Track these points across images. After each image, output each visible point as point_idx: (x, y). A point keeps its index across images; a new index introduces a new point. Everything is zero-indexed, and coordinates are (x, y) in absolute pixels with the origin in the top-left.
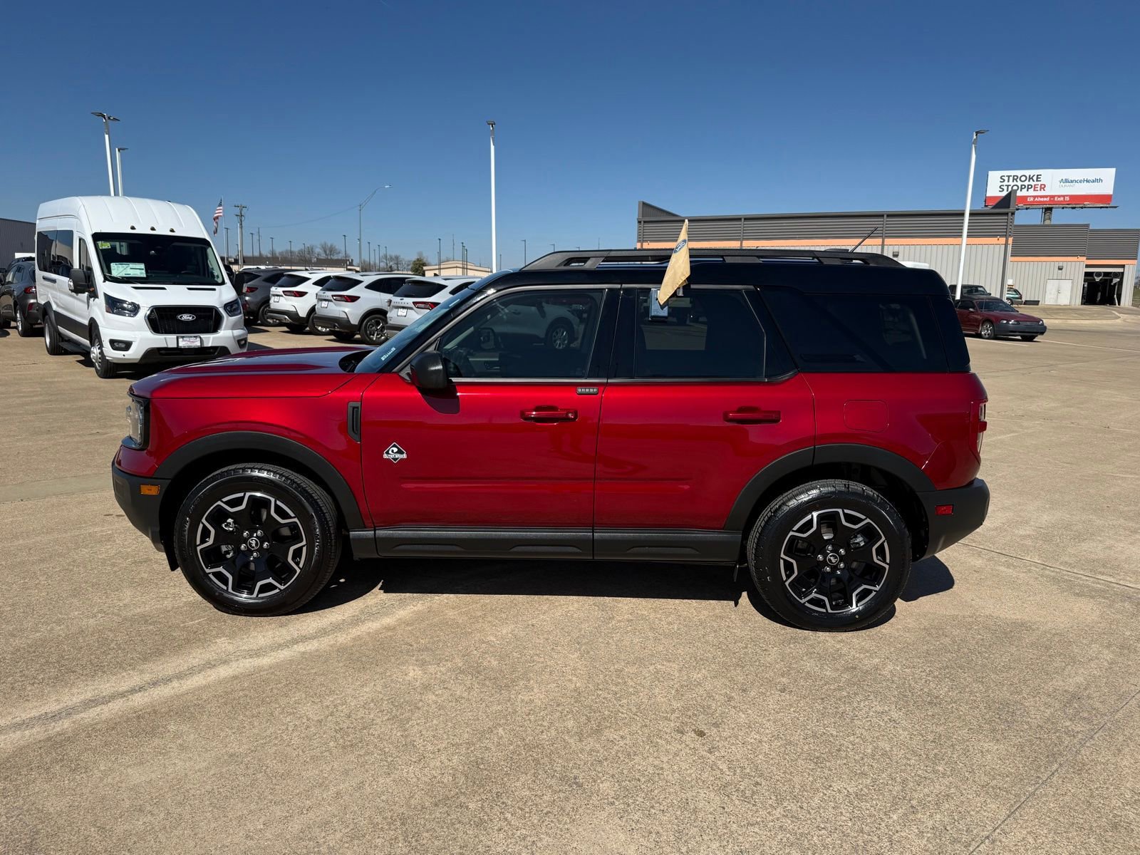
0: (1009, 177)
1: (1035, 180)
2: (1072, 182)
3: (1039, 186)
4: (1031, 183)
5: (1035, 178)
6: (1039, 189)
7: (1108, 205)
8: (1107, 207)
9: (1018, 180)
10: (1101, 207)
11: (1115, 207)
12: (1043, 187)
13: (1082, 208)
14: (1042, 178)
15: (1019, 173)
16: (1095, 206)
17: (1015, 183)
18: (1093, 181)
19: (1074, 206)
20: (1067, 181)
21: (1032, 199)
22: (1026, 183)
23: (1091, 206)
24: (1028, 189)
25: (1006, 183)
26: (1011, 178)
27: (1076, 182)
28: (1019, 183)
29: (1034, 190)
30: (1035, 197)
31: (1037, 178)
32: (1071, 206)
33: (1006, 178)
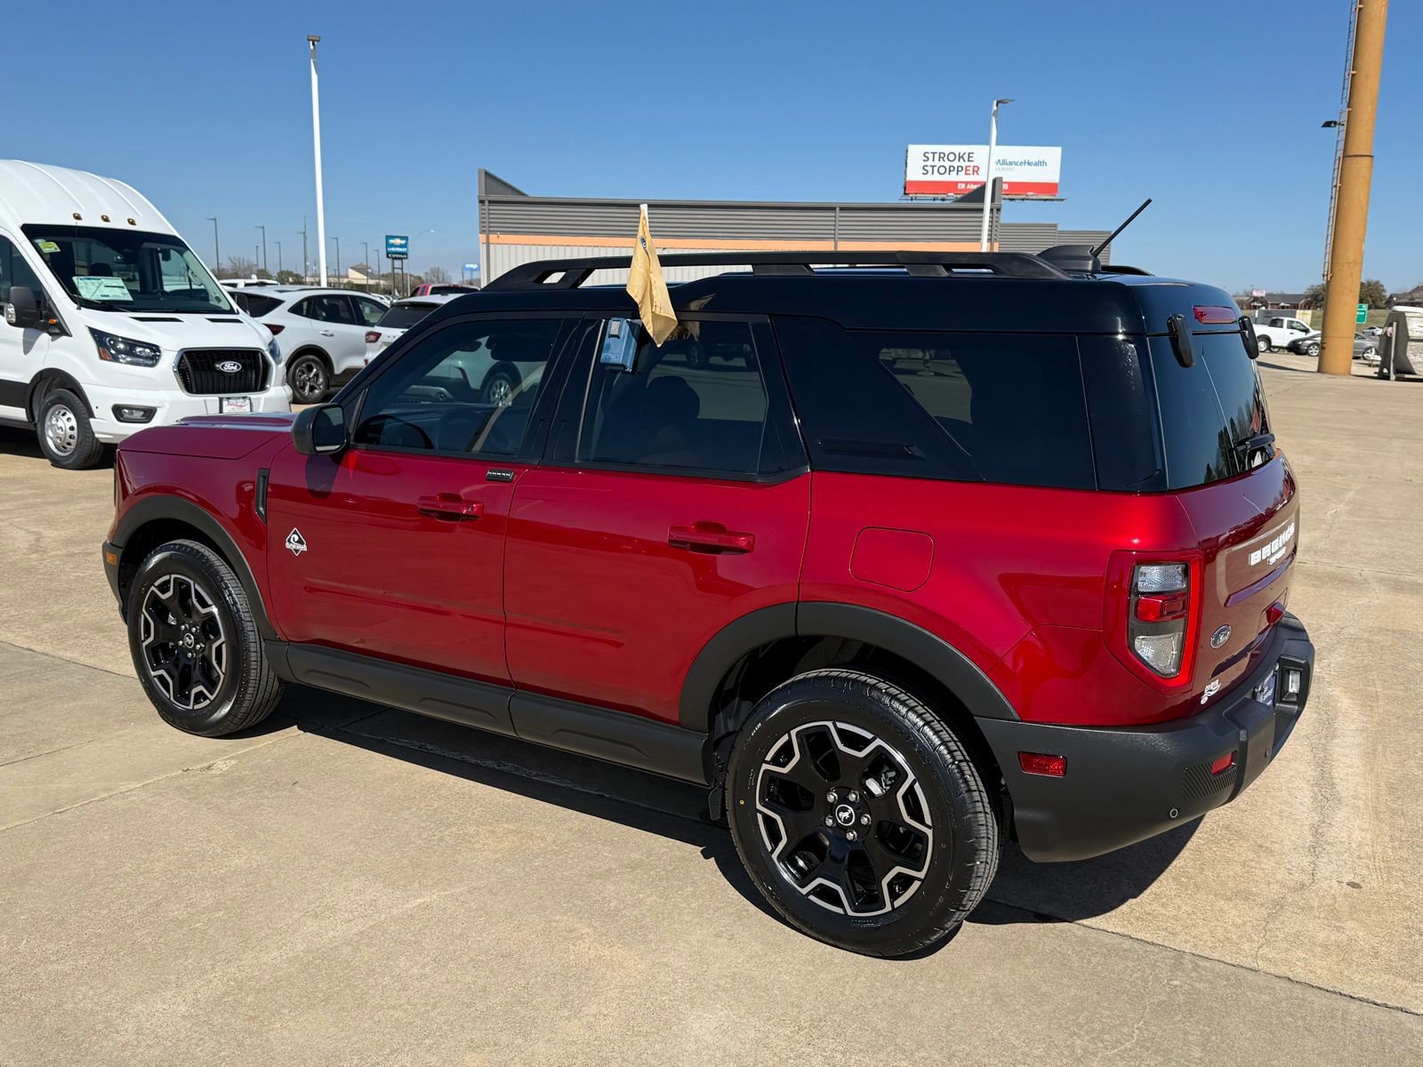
0: (934, 153)
1: (966, 159)
2: (1011, 163)
3: (971, 169)
4: (962, 163)
5: (966, 157)
6: (971, 172)
7: (1053, 198)
8: (1052, 200)
9: (945, 158)
10: (1046, 200)
11: (1062, 200)
12: (976, 170)
13: (1023, 200)
14: (975, 157)
15: (946, 149)
16: (1038, 197)
17: (942, 163)
18: (1036, 164)
19: (1014, 197)
20: (1005, 162)
21: (963, 186)
22: (956, 164)
23: (1034, 197)
24: (958, 171)
25: (930, 163)
26: (937, 156)
27: (1016, 164)
28: (947, 164)
29: (966, 174)
30: (966, 183)
31: (969, 157)
32: (1010, 197)
33: (930, 156)
